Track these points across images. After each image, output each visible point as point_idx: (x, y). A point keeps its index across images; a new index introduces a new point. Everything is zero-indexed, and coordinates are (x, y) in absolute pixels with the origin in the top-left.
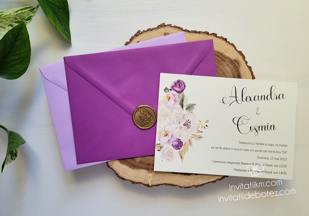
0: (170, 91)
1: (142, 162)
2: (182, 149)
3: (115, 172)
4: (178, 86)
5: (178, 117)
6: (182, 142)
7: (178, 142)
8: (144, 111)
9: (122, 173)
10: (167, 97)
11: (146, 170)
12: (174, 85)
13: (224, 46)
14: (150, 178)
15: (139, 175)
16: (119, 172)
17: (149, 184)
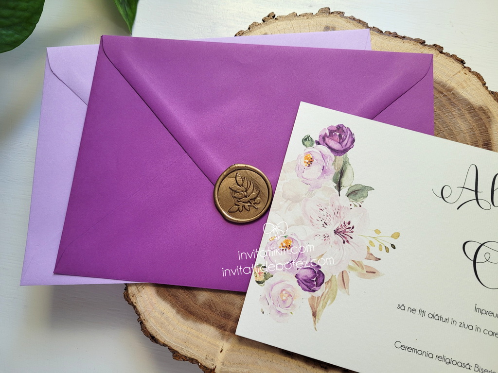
0: (315, 144)
1: (210, 306)
2: (319, 293)
3: (139, 315)
4: (337, 138)
5: (325, 210)
6: (324, 275)
7: (312, 270)
8: (243, 179)
9: (154, 323)
10: (306, 158)
11: (217, 329)
12: (328, 134)
13: (456, 74)
14: (221, 352)
15: (197, 337)
16: (147, 318)
17: (214, 369)
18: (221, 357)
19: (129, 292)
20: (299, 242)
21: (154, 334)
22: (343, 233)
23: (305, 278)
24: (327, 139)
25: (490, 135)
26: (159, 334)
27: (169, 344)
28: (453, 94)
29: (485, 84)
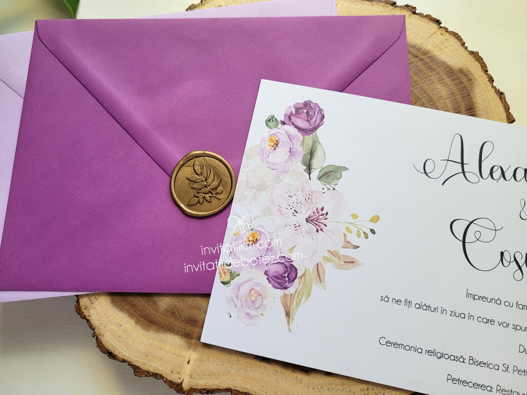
0: (280, 125)
1: (173, 312)
2: (292, 290)
3: (93, 329)
4: (304, 116)
5: (295, 198)
6: (296, 269)
7: (283, 265)
8: (202, 167)
9: (111, 337)
10: (271, 140)
11: (182, 338)
12: (294, 113)
13: (432, 35)
14: (188, 363)
15: (160, 348)
16: (103, 332)
17: (181, 384)
18: (188, 369)
19: (81, 304)
20: (267, 234)
21: (112, 350)
22: (316, 220)
23: (275, 274)
24: (293, 118)
25: (473, 99)
26: (117, 349)
27: (129, 360)
28: (430, 57)
29: (464, 44)
